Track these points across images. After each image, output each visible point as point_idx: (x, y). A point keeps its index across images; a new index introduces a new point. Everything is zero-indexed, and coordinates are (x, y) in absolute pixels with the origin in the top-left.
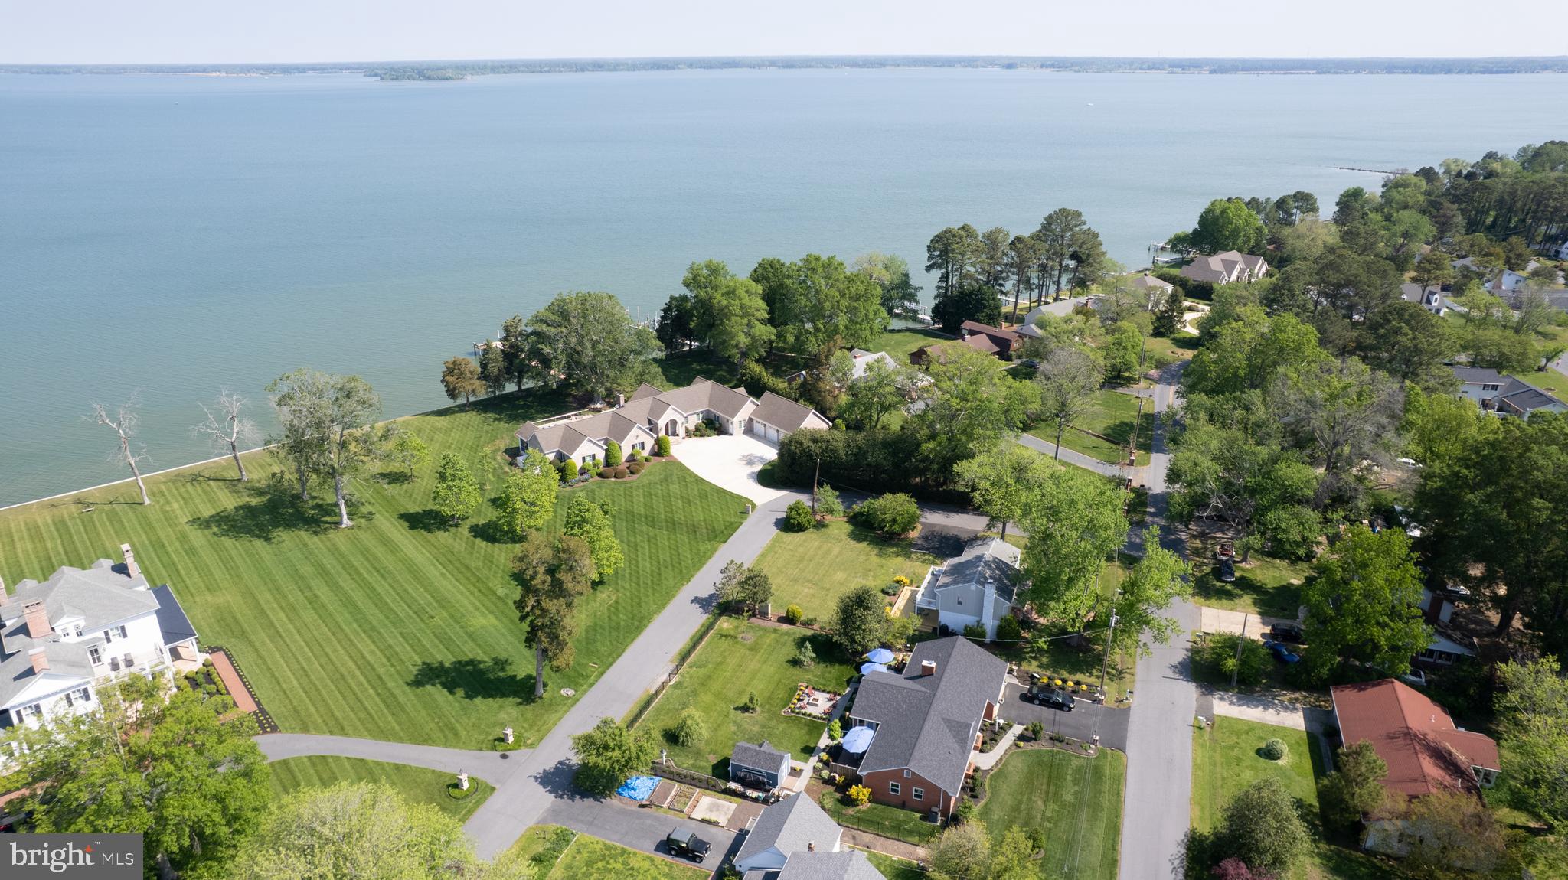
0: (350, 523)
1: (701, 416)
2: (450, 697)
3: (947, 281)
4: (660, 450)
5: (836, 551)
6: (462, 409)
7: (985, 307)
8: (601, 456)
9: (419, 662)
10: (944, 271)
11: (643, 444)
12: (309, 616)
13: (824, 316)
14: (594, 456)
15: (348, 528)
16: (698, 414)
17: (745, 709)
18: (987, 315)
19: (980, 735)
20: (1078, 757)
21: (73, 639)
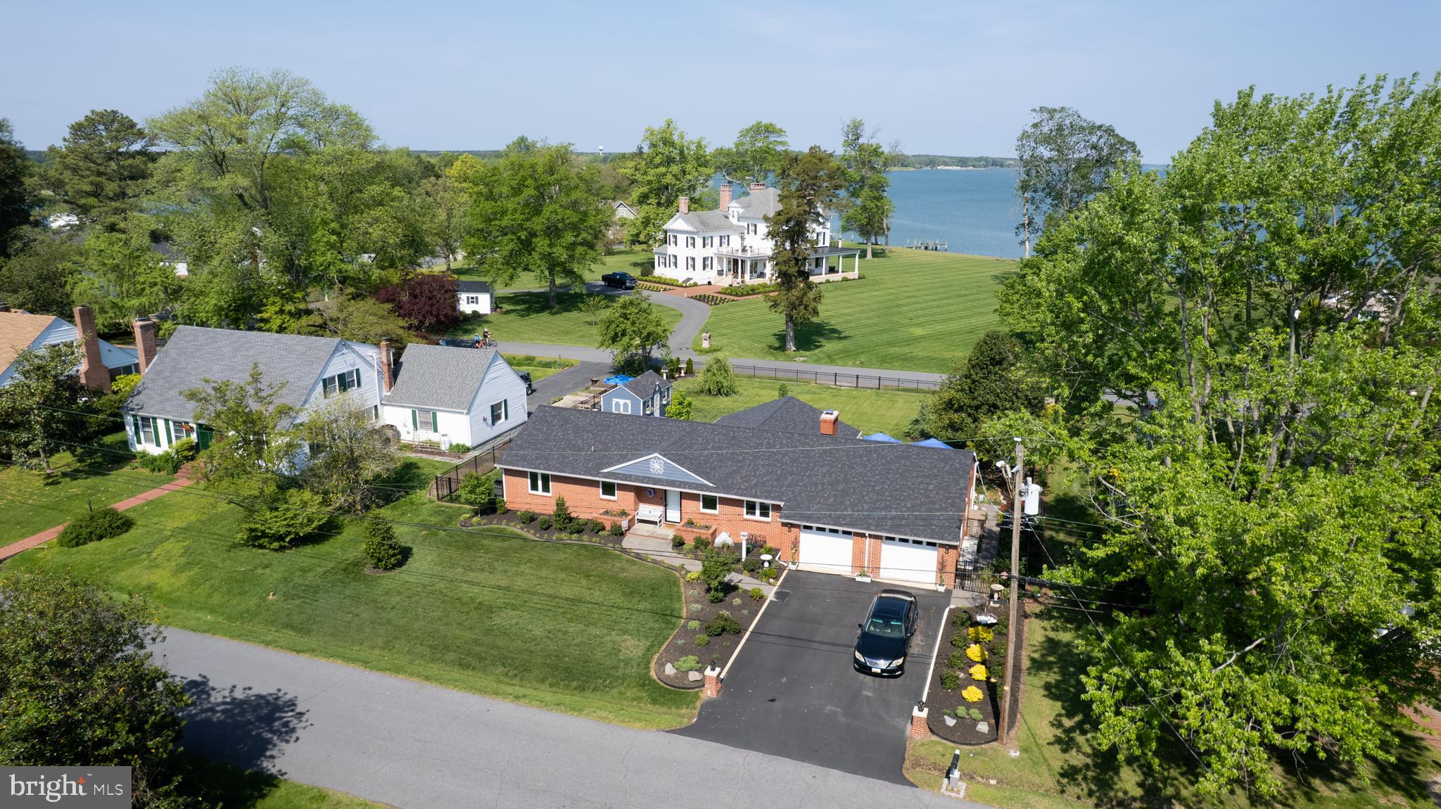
19: (723, 539)
20: (650, 649)
21: (735, 221)
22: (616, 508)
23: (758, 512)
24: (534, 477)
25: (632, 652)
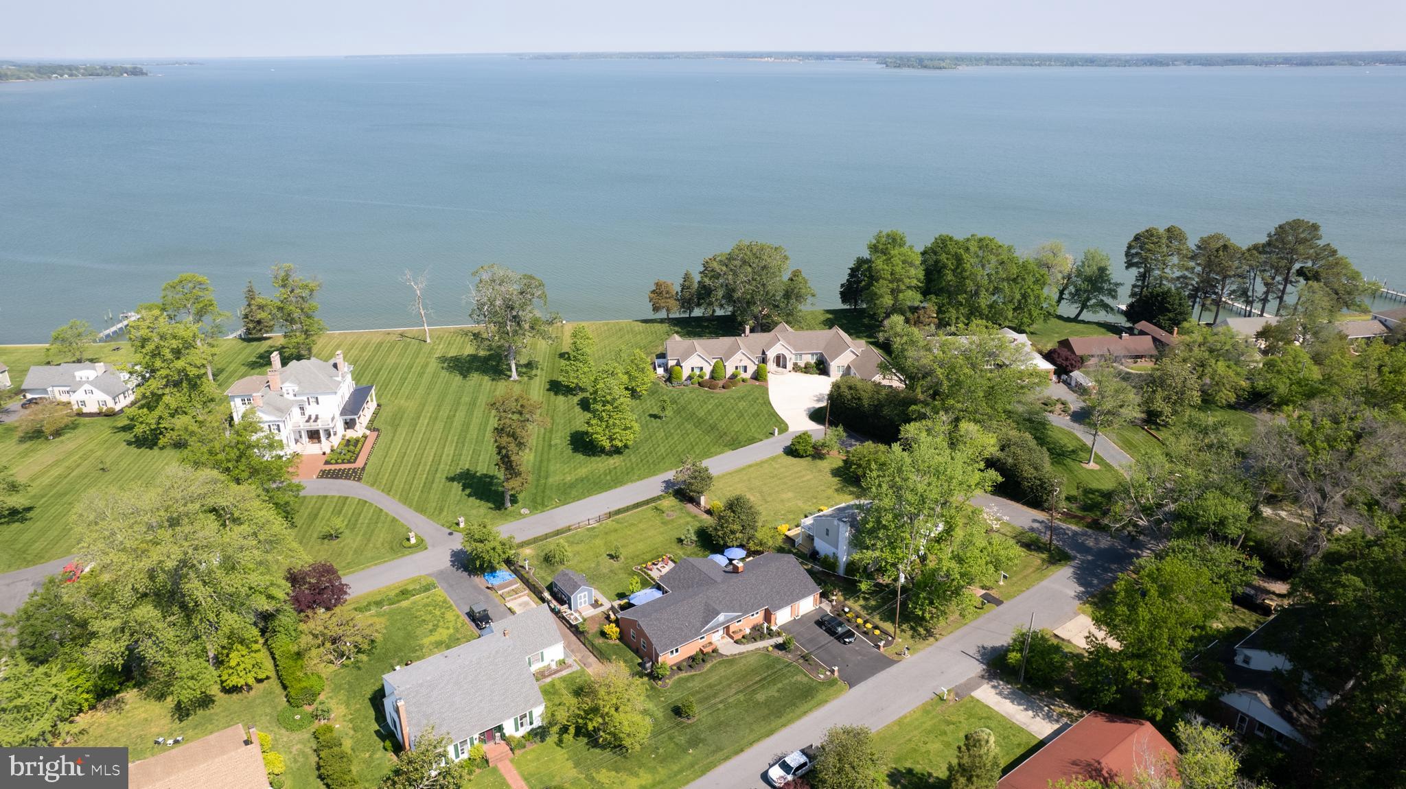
0: (517, 378)
1: (815, 357)
2: (460, 492)
3: (1144, 281)
4: (758, 376)
5: (809, 477)
6: (662, 321)
7: (1170, 311)
8: (708, 370)
9: (467, 467)
10: (1142, 270)
11: (745, 367)
12: (439, 425)
13: (966, 292)
14: (701, 369)
15: (515, 381)
16: (812, 354)
17: (611, 556)
18: (1170, 319)
19: (748, 631)
20: (806, 675)
21: (291, 397)
22: (706, 643)
23: (755, 613)
25: (805, 680)
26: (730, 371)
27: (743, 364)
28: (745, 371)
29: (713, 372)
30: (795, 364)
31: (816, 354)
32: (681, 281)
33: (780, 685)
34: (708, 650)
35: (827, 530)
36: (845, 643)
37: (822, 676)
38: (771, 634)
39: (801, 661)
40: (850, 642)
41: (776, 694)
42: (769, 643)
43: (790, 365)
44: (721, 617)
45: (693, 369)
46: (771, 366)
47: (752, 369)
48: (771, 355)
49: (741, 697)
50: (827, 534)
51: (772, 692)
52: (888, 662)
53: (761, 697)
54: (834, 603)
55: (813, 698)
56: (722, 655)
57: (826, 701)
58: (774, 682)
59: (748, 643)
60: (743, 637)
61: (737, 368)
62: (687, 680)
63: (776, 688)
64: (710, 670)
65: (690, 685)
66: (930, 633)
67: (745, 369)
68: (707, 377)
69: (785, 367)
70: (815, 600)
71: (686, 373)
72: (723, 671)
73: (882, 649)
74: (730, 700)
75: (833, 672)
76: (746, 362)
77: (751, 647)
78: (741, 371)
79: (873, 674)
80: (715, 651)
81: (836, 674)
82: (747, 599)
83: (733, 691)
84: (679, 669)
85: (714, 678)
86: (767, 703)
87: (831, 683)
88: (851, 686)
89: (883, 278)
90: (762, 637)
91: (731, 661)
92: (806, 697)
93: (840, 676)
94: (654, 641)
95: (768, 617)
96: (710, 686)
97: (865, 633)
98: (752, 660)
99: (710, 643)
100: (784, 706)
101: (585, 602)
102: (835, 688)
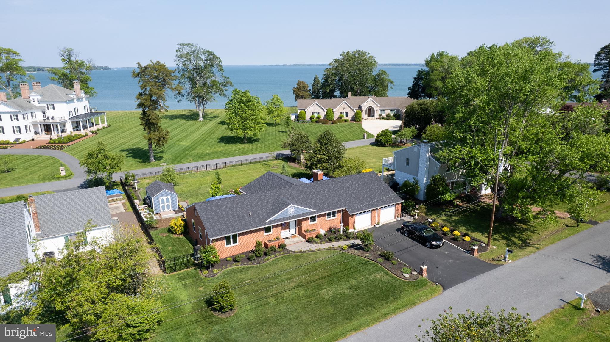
1: (393, 112)
4: (356, 119)
8: (322, 114)
14: (318, 113)
15: (201, 121)
16: (391, 110)
19: (323, 232)
20: (387, 274)
21: (36, 104)
22: (273, 237)
23: (331, 216)
24: (228, 238)
25: (385, 278)
26: (337, 116)
27: (345, 111)
28: (347, 116)
29: (326, 115)
30: (380, 115)
31: (394, 109)
32: (312, 82)
33: (353, 282)
34: (276, 244)
35: (408, 160)
36: (432, 247)
37: (407, 276)
38: (348, 236)
39: (381, 260)
40: (438, 247)
41: (347, 292)
42: (345, 244)
43: (376, 115)
44: (291, 210)
45: (313, 113)
46: (364, 115)
47: (351, 114)
48: (365, 107)
49: (301, 292)
50: (407, 164)
51: (343, 288)
52: (487, 267)
53: (327, 293)
54: (416, 217)
55: (396, 299)
56: (289, 251)
57: (414, 303)
58: (346, 278)
59: (321, 242)
60: (317, 237)
61: (341, 113)
62: (240, 271)
63: (348, 284)
64: (271, 264)
65: (240, 276)
66: (525, 244)
67: (347, 114)
68: (322, 118)
69: (373, 116)
70: (396, 211)
71: (308, 116)
72: (285, 264)
73: (476, 254)
74: (285, 295)
75: (420, 272)
76: (348, 110)
77: (325, 246)
78: (345, 116)
79: (472, 276)
80: (282, 246)
81: (425, 274)
82: (324, 199)
83: (293, 285)
84: (235, 260)
85: (274, 270)
86: (334, 301)
87: (420, 285)
88: (445, 288)
89: (436, 70)
90: (338, 239)
91: (299, 256)
92: (387, 297)
93: (430, 278)
94: (206, 225)
95: (345, 220)
96: (266, 279)
97: (455, 239)
98: (322, 257)
99: (278, 238)
100: (358, 305)
101: (168, 207)
102: (424, 289)
